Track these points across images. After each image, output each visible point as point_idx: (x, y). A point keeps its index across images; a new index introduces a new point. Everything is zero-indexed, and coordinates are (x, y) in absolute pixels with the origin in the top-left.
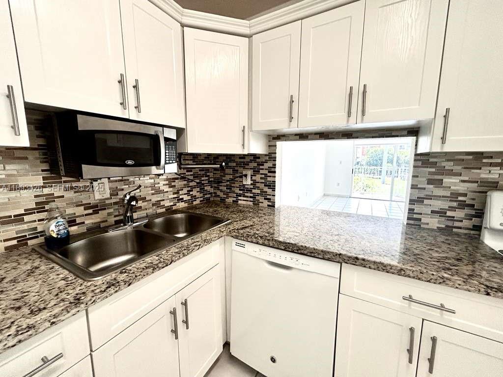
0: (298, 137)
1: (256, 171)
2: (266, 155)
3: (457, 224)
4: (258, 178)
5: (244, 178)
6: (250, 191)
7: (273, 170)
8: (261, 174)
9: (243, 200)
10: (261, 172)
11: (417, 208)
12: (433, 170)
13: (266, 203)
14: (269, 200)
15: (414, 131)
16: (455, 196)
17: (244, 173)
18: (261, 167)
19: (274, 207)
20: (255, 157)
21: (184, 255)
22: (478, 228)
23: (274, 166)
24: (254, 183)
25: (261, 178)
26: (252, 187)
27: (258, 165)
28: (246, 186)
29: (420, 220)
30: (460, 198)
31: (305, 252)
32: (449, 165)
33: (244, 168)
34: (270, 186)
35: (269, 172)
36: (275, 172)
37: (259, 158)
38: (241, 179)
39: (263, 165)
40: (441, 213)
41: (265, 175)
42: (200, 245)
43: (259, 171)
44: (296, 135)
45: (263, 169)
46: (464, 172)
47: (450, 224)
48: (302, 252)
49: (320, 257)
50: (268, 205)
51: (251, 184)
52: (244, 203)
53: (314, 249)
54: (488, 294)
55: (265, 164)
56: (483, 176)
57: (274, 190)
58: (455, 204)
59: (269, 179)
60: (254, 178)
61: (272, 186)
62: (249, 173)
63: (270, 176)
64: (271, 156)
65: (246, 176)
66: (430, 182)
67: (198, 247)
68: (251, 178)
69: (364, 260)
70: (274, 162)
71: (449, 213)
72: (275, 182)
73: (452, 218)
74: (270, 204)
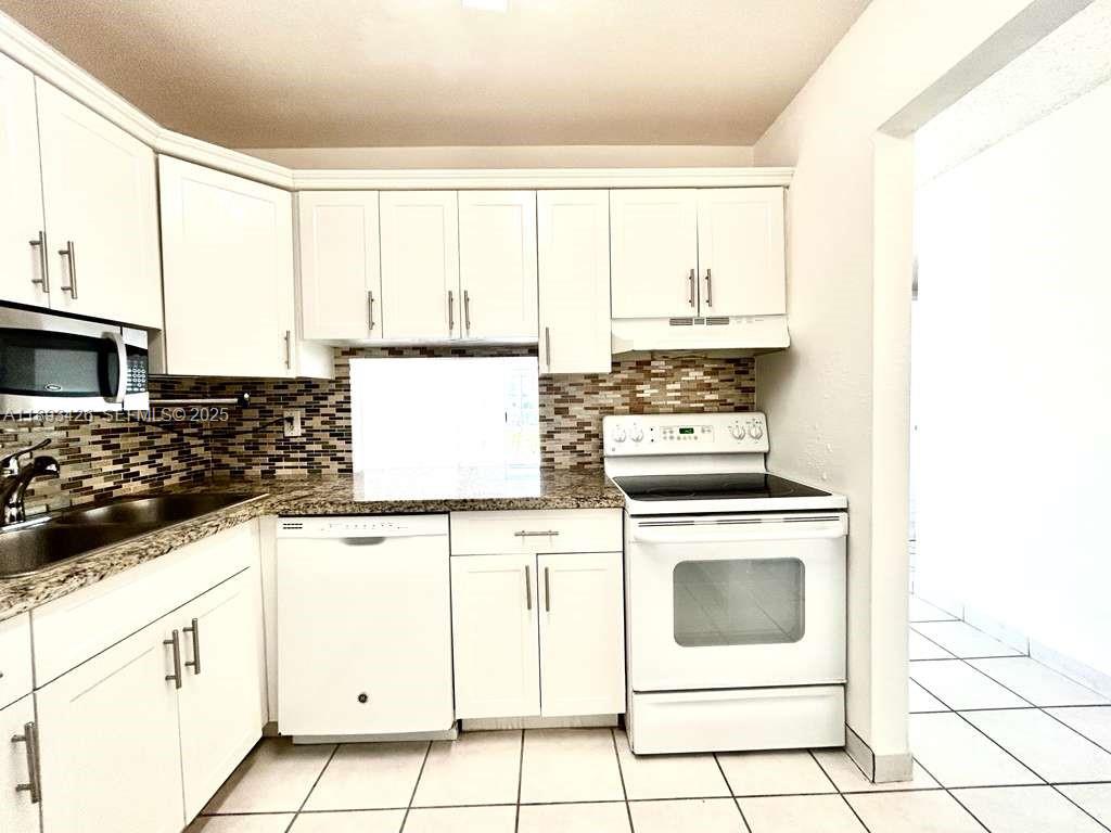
0: (387, 352)
1: (312, 411)
2: (330, 381)
3: (587, 459)
4: (316, 422)
5: (287, 425)
6: (301, 447)
7: (345, 406)
8: (323, 415)
9: (286, 467)
10: (323, 411)
11: (550, 445)
12: (559, 397)
13: (335, 466)
14: (341, 460)
15: (533, 350)
16: (581, 425)
17: (287, 414)
18: (322, 403)
19: (351, 471)
20: (308, 384)
21: (191, 540)
22: (602, 461)
23: (348, 400)
24: (309, 433)
25: (323, 423)
26: (304, 440)
27: (315, 399)
28: (292, 440)
29: (552, 460)
30: (586, 428)
31: (401, 509)
32: (572, 391)
33: (286, 406)
34: (342, 435)
35: (338, 411)
36: (349, 410)
37: (317, 386)
38: (279, 428)
39: (326, 399)
40: (571, 448)
41: (332, 416)
42: (218, 526)
43: (318, 411)
44: (383, 349)
45: (326, 406)
46: (585, 397)
47: (581, 460)
48: (397, 509)
49: (421, 510)
50: (340, 470)
51: (303, 435)
52: (290, 472)
53: (413, 502)
54: (578, 507)
55: (330, 397)
56: (602, 402)
57: (349, 441)
58: (582, 436)
59: (338, 423)
60: (307, 423)
61: (345, 435)
62: (298, 415)
63: (342, 418)
64: (341, 384)
65: (290, 420)
66: (558, 411)
67: (215, 529)
68: (303, 423)
69: (472, 501)
70: (346, 394)
71: (579, 448)
72: (350, 427)
73: (581, 454)
74: (343, 467)
